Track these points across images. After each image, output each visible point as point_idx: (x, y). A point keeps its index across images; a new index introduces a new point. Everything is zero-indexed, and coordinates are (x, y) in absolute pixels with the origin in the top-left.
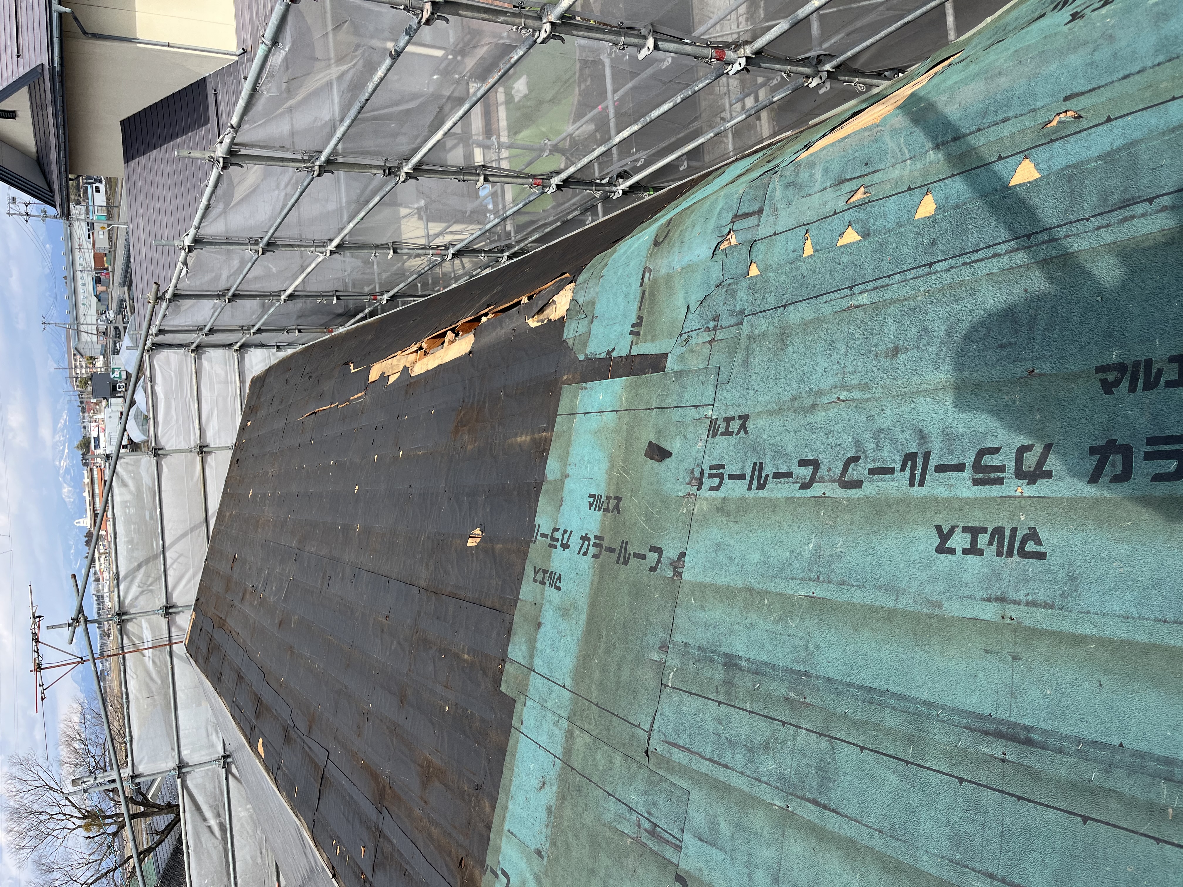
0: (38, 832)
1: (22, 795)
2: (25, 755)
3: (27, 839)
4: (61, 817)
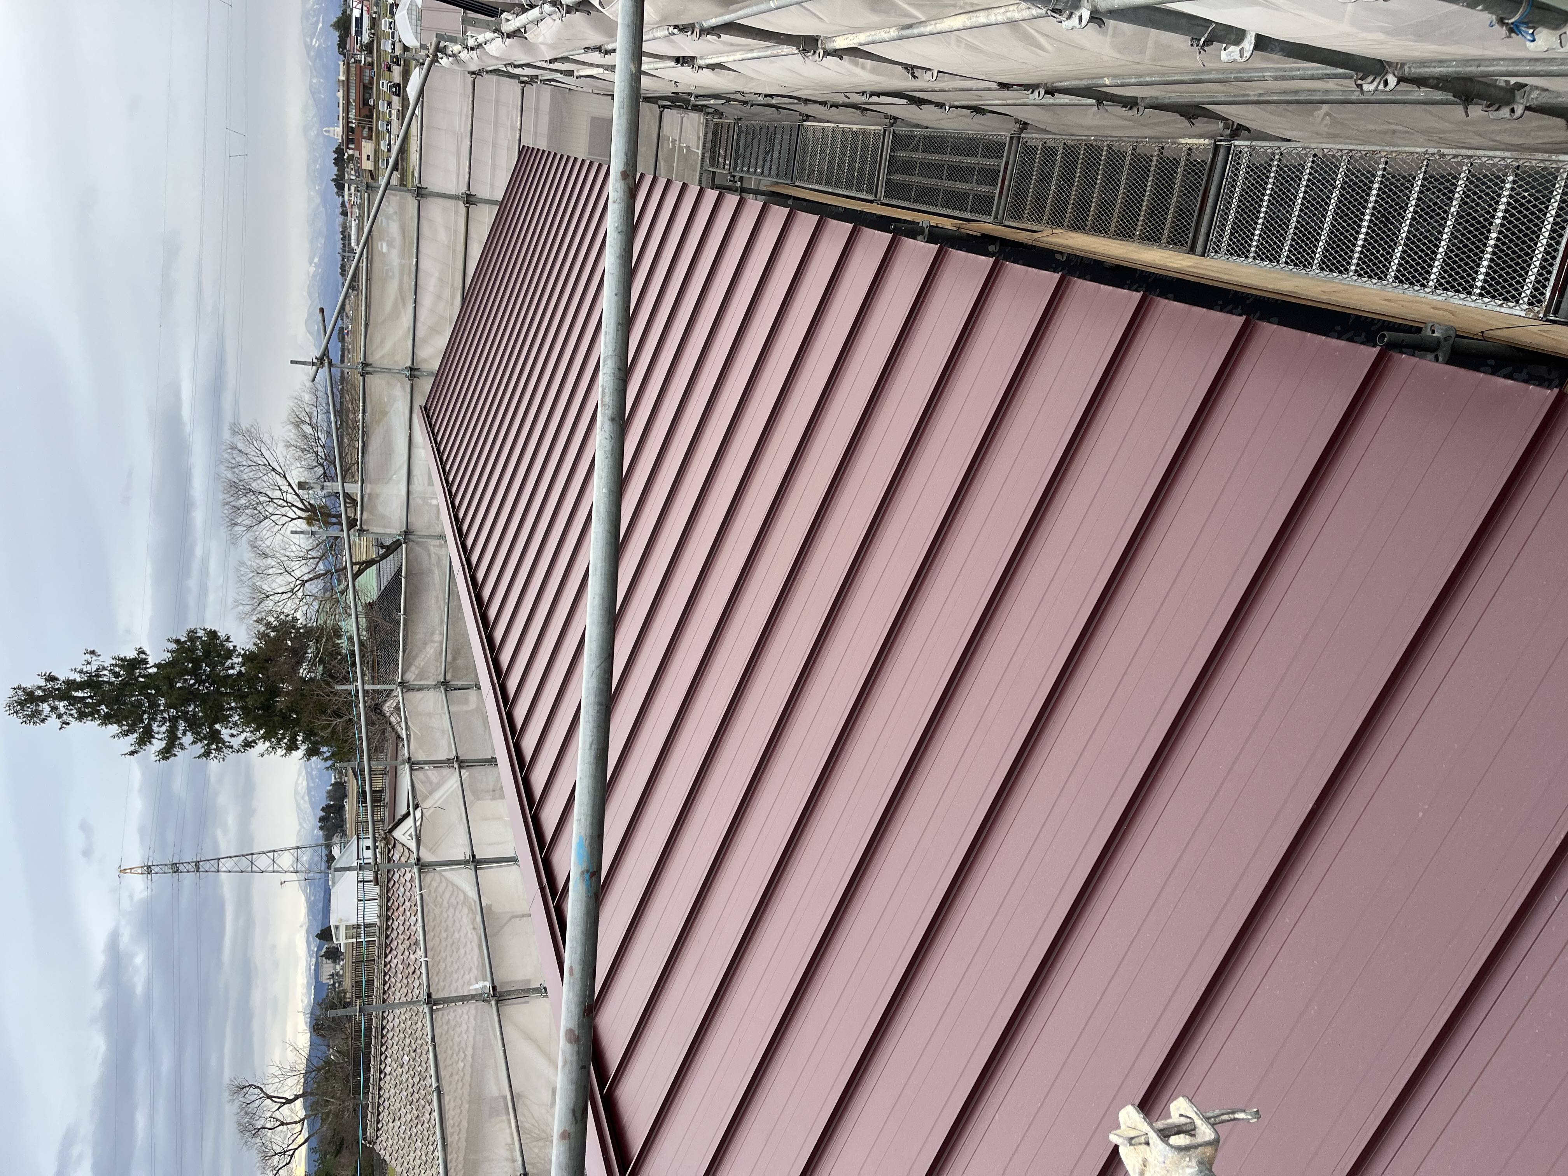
0: (256, 512)
1: (242, 468)
2: (249, 426)
3: (243, 517)
4: (281, 502)
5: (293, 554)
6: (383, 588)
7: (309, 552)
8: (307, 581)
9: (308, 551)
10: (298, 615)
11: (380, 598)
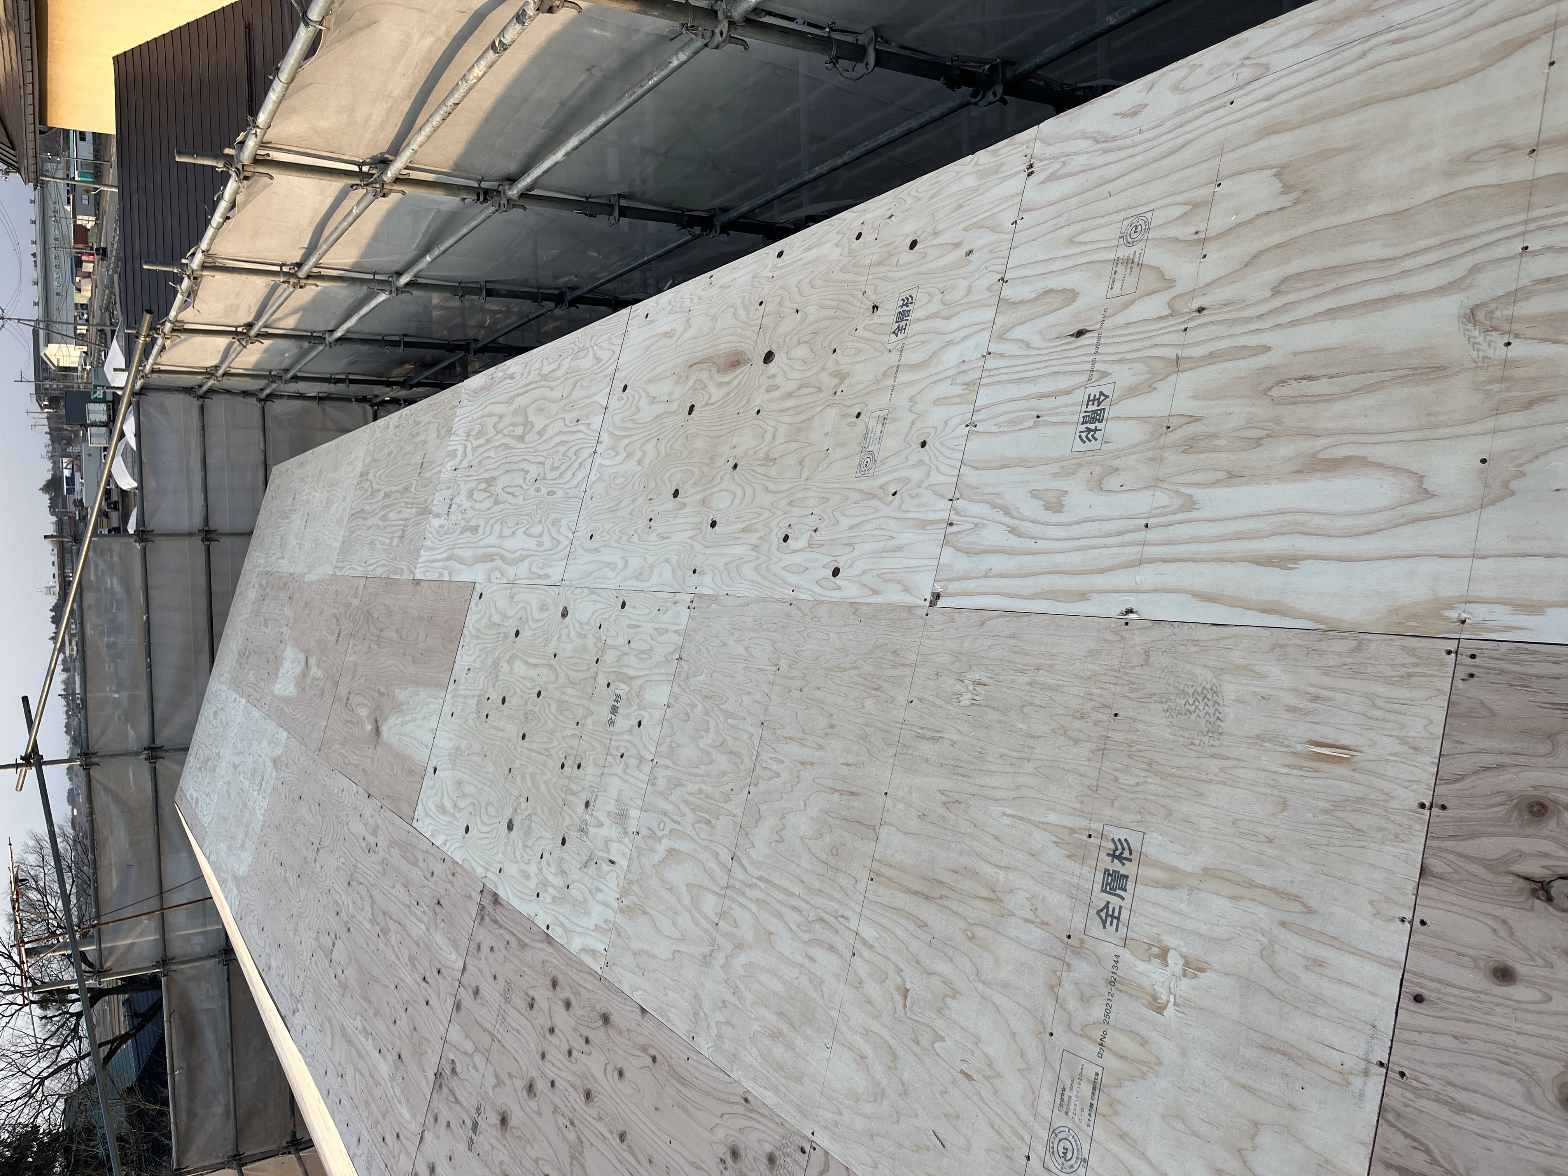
5: (27, 1048)
6: (142, 1066)
7: (47, 1042)
8: (46, 1078)
9: (45, 1040)
10: (40, 1121)
11: (140, 1079)
